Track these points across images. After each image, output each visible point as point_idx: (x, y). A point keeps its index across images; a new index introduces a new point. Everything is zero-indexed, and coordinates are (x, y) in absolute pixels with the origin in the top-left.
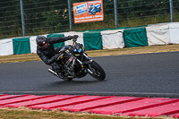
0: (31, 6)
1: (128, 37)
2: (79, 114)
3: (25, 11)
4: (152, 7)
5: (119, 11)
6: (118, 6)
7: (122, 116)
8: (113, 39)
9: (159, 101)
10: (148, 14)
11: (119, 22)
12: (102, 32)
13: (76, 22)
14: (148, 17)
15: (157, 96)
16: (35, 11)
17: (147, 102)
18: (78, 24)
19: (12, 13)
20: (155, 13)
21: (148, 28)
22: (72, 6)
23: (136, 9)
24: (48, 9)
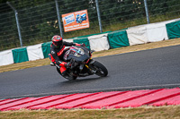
0: (26, 20)
1: (112, 40)
2: (72, 111)
3: (20, 25)
4: (131, 12)
5: (102, 18)
6: (101, 13)
7: (109, 109)
8: (99, 43)
9: (140, 93)
10: (127, 18)
11: (103, 27)
12: (89, 38)
13: (66, 31)
14: (128, 21)
15: (138, 89)
16: (29, 24)
17: (129, 95)
18: (68, 33)
19: (10, 28)
20: (133, 17)
21: (129, 31)
22: (61, 18)
23: (117, 15)
24: (41, 22)
